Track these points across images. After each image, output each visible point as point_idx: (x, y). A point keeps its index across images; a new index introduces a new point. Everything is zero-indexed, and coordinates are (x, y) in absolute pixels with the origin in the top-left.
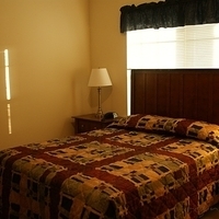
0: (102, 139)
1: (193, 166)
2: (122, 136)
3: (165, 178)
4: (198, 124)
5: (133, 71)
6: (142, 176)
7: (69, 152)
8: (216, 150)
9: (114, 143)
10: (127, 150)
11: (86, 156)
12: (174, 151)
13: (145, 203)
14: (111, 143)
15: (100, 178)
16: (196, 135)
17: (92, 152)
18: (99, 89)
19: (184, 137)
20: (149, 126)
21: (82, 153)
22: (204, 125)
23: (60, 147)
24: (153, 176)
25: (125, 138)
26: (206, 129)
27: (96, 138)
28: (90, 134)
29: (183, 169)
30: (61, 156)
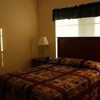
0: (46, 69)
1: (89, 81)
2: (55, 67)
3: (78, 87)
4: (89, 61)
5: (58, 38)
6: (68, 86)
7: (33, 75)
8: (98, 73)
9: (52, 71)
10: (59, 74)
11: (41, 77)
12: (80, 74)
13: (70, 98)
14: (51, 71)
15: (50, 87)
16: (89, 66)
17: (43, 75)
18: (43, 46)
19: (83, 67)
20: (67, 63)
21: (38, 76)
22: (92, 62)
23: (28, 73)
24: (73, 86)
25: (57, 68)
26: (93, 64)
27: (44, 69)
28: (40, 67)
29: (85, 82)
30: (29, 77)
